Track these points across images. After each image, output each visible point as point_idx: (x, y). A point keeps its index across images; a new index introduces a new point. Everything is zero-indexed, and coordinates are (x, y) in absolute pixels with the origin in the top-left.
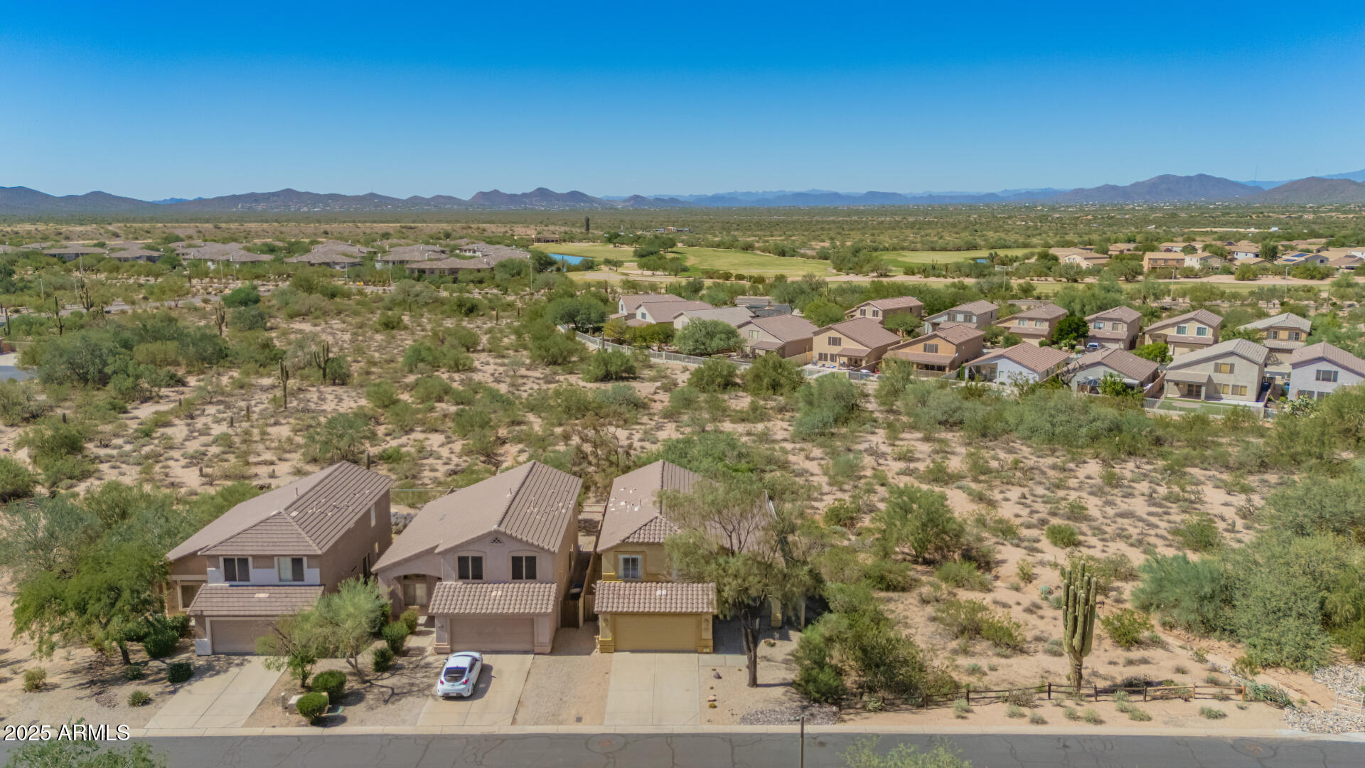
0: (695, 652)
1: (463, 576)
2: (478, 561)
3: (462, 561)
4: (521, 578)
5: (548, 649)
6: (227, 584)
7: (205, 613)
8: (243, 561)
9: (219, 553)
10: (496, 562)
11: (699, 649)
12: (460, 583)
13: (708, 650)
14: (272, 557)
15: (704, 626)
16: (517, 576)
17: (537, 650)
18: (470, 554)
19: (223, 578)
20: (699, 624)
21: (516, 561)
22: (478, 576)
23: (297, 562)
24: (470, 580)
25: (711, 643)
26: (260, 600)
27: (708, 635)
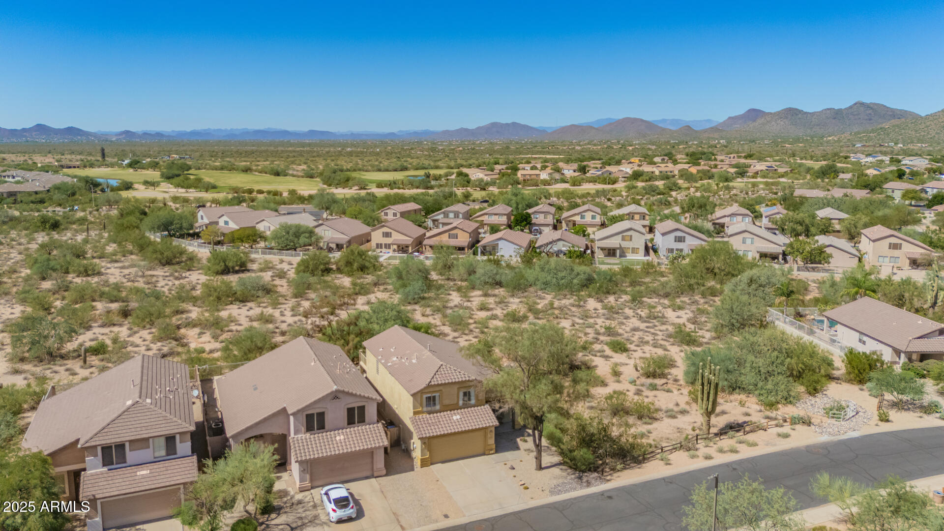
0: (484, 454)
1: (309, 428)
2: (321, 416)
3: (309, 417)
4: (354, 423)
5: (384, 472)
6: (105, 469)
7: (97, 496)
8: (121, 447)
9: (98, 443)
10: (336, 414)
11: (487, 452)
12: (308, 435)
13: (493, 452)
14: (147, 439)
15: (489, 436)
16: (351, 422)
17: (375, 474)
18: (315, 411)
19: (101, 464)
20: (485, 436)
21: (350, 411)
22: (322, 427)
23: (170, 440)
24: (316, 431)
25: (494, 447)
26: (143, 477)
27: (492, 441)
